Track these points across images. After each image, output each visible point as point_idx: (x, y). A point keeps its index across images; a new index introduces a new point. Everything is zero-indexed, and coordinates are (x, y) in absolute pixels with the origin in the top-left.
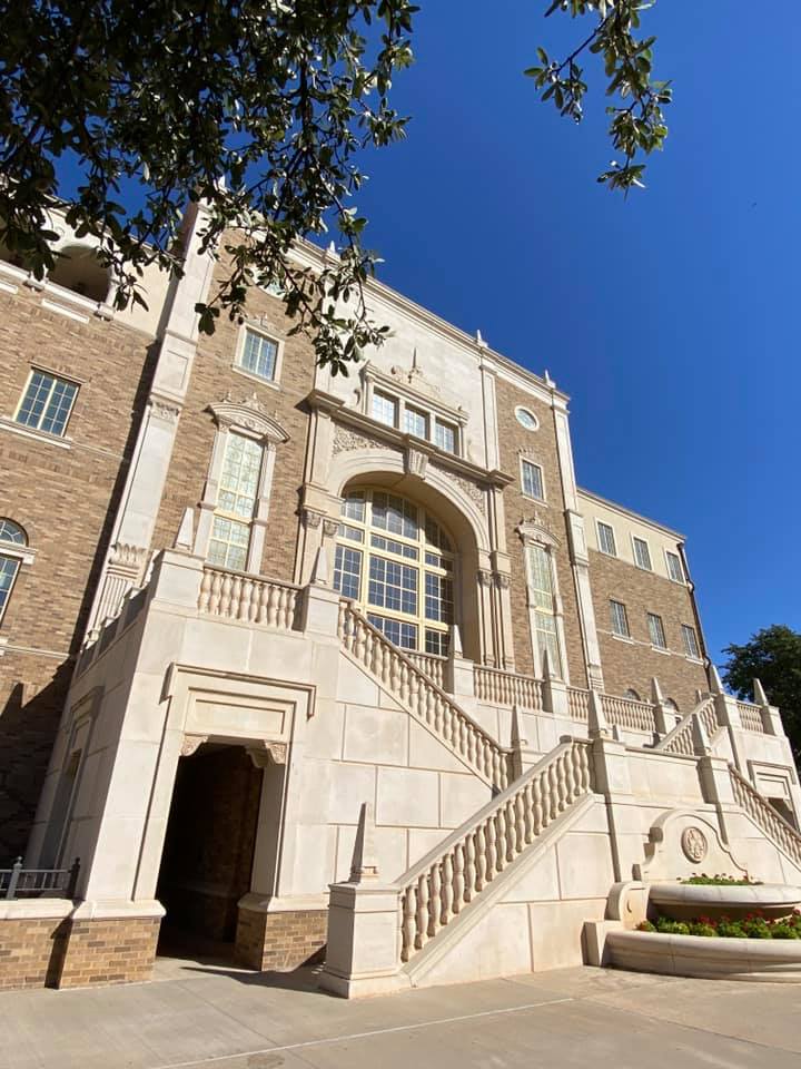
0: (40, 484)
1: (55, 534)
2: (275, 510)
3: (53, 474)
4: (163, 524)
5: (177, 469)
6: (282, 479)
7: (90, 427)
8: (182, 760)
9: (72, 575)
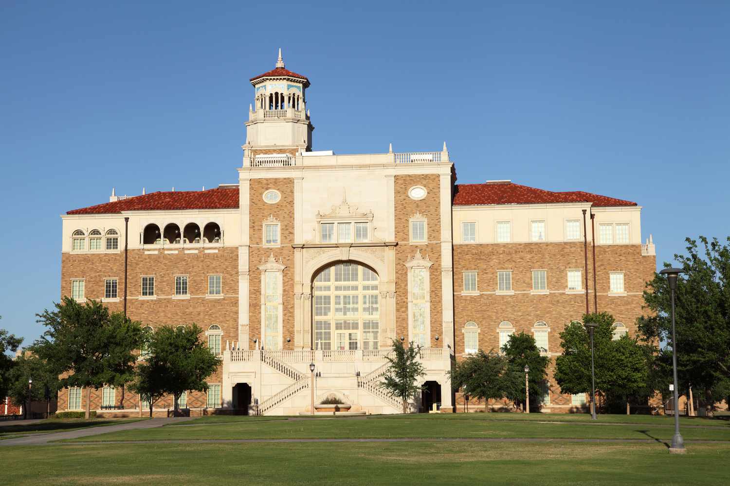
0: (220, 311)
1: (226, 325)
2: (285, 297)
3: (221, 307)
4: (251, 314)
5: (252, 294)
6: (286, 284)
7: (227, 288)
8: (233, 387)
9: (233, 335)
